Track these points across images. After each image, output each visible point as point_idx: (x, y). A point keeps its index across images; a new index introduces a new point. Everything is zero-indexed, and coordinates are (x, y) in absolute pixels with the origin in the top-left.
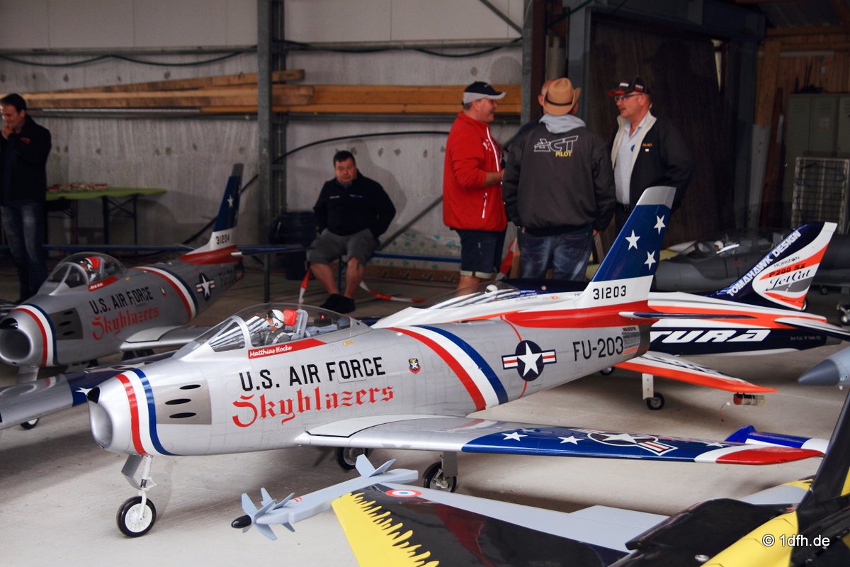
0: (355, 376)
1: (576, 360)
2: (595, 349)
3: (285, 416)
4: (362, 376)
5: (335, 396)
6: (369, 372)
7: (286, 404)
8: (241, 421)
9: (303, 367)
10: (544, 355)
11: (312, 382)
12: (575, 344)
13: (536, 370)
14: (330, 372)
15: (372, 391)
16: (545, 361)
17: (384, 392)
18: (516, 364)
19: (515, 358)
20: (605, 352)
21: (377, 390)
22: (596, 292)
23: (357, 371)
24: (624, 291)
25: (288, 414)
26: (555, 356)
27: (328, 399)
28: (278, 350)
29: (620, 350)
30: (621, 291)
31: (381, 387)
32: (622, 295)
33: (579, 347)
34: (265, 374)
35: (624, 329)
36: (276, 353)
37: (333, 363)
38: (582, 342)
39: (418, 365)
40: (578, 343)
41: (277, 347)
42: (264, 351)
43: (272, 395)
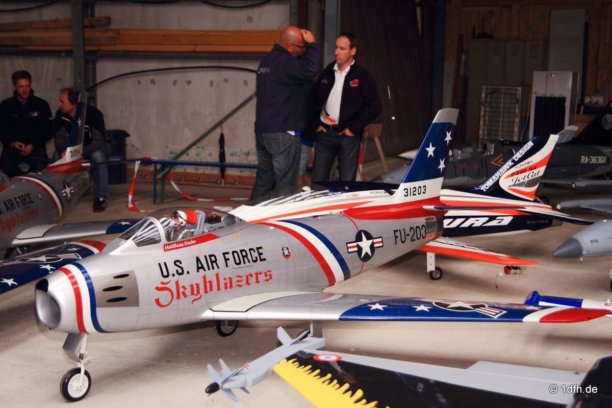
0: (245, 263)
1: (396, 244)
2: (408, 235)
3: (194, 297)
4: (249, 262)
5: (230, 279)
6: (254, 259)
7: (195, 287)
8: (162, 303)
9: (205, 257)
10: (375, 241)
11: (213, 268)
12: (395, 231)
13: (370, 253)
14: (226, 260)
15: (257, 274)
16: (376, 245)
17: (266, 275)
18: (356, 249)
19: (355, 244)
20: (415, 237)
21: (260, 273)
22: (406, 191)
23: (245, 259)
24: (425, 190)
25: (196, 295)
26: (382, 242)
27: (226, 282)
28: (186, 243)
29: (424, 236)
30: (423, 190)
31: (263, 270)
32: (424, 193)
33: (398, 234)
34: (178, 263)
35: (426, 219)
36: (184, 246)
37: (228, 253)
38: (400, 230)
39: (288, 252)
40: (397, 231)
41: (185, 241)
42: (175, 245)
43: (184, 280)
